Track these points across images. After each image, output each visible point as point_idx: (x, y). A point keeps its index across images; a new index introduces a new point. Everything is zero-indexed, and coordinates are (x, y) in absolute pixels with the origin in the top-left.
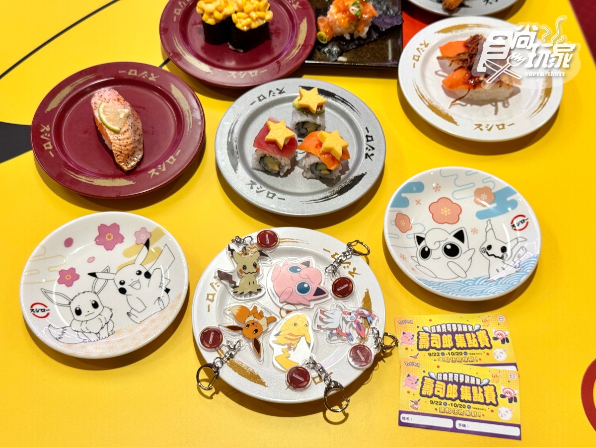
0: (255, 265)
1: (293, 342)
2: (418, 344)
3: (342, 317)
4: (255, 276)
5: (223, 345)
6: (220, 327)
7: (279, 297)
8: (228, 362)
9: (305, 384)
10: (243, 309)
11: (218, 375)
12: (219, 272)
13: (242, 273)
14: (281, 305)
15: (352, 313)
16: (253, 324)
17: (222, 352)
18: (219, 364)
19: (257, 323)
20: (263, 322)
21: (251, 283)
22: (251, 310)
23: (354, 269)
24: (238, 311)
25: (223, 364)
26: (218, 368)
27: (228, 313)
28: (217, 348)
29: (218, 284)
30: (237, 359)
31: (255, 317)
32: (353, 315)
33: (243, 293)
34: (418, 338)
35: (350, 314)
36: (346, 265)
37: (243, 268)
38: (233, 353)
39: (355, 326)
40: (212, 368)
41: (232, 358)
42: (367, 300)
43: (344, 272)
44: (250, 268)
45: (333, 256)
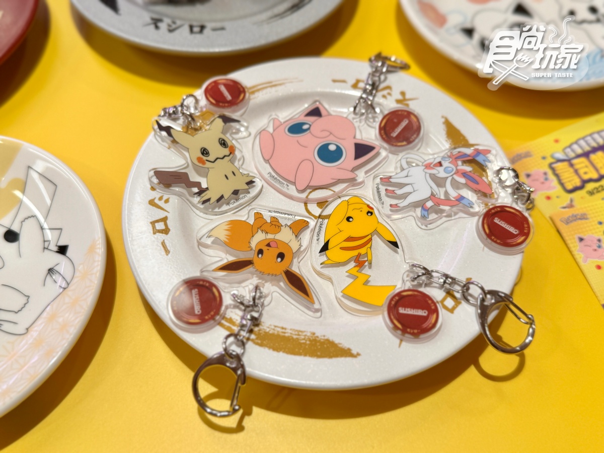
0: (223, 143)
1: (363, 251)
2: (562, 184)
3: (428, 175)
4: (232, 162)
5: (227, 308)
6: (205, 274)
7: (294, 183)
8: (253, 336)
9: (433, 321)
10: (236, 227)
11: (244, 372)
12: (158, 174)
13: (204, 163)
14: (304, 196)
15: (443, 163)
16: (268, 245)
17: (230, 321)
18: (236, 349)
19: (275, 241)
20: (286, 235)
21: (230, 175)
22: (251, 221)
23: (403, 94)
24: (227, 233)
25: (243, 344)
26: (238, 358)
27: (209, 241)
28: (218, 318)
29: (165, 197)
30: (269, 323)
31: (267, 233)
32: (446, 164)
33: (222, 197)
34: (557, 176)
35: (440, 164)
36: (385, 92)
37: (203, 154)
38: (256, 315)
39: (462, 180)
40: (224, 364)
41: (257, 325)
42: (453, 134)
43: (387, 103)
44: (216, 151)
45: (355, 86)
